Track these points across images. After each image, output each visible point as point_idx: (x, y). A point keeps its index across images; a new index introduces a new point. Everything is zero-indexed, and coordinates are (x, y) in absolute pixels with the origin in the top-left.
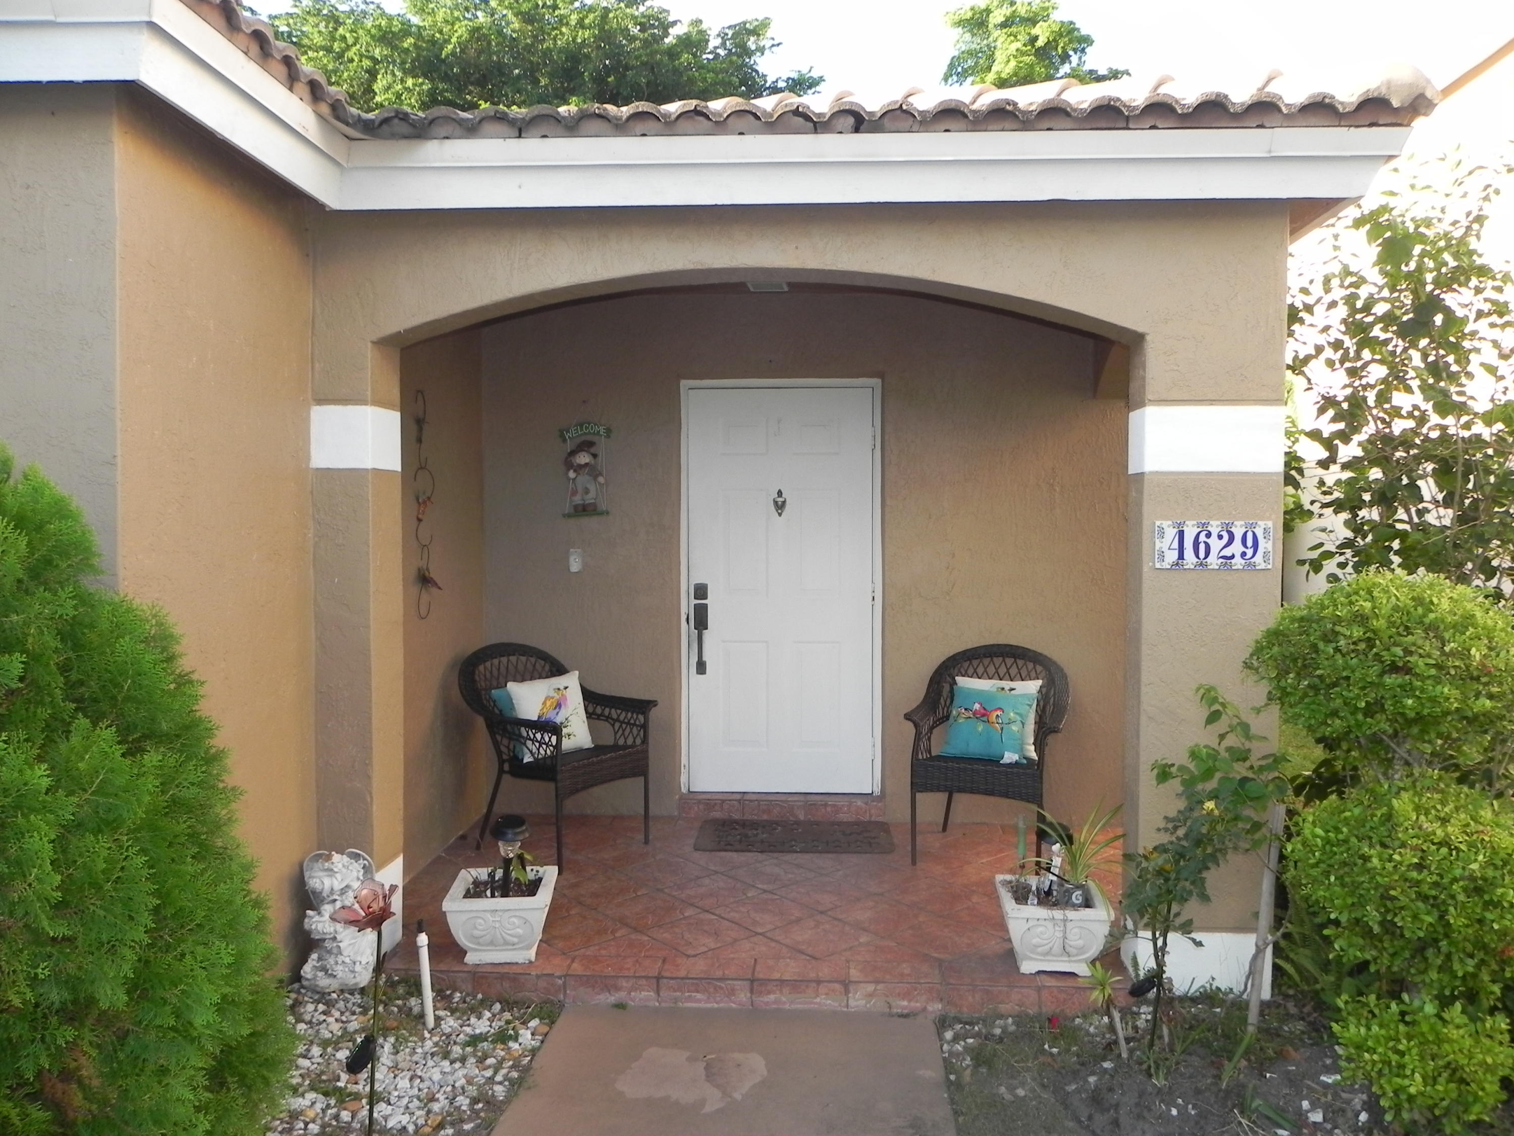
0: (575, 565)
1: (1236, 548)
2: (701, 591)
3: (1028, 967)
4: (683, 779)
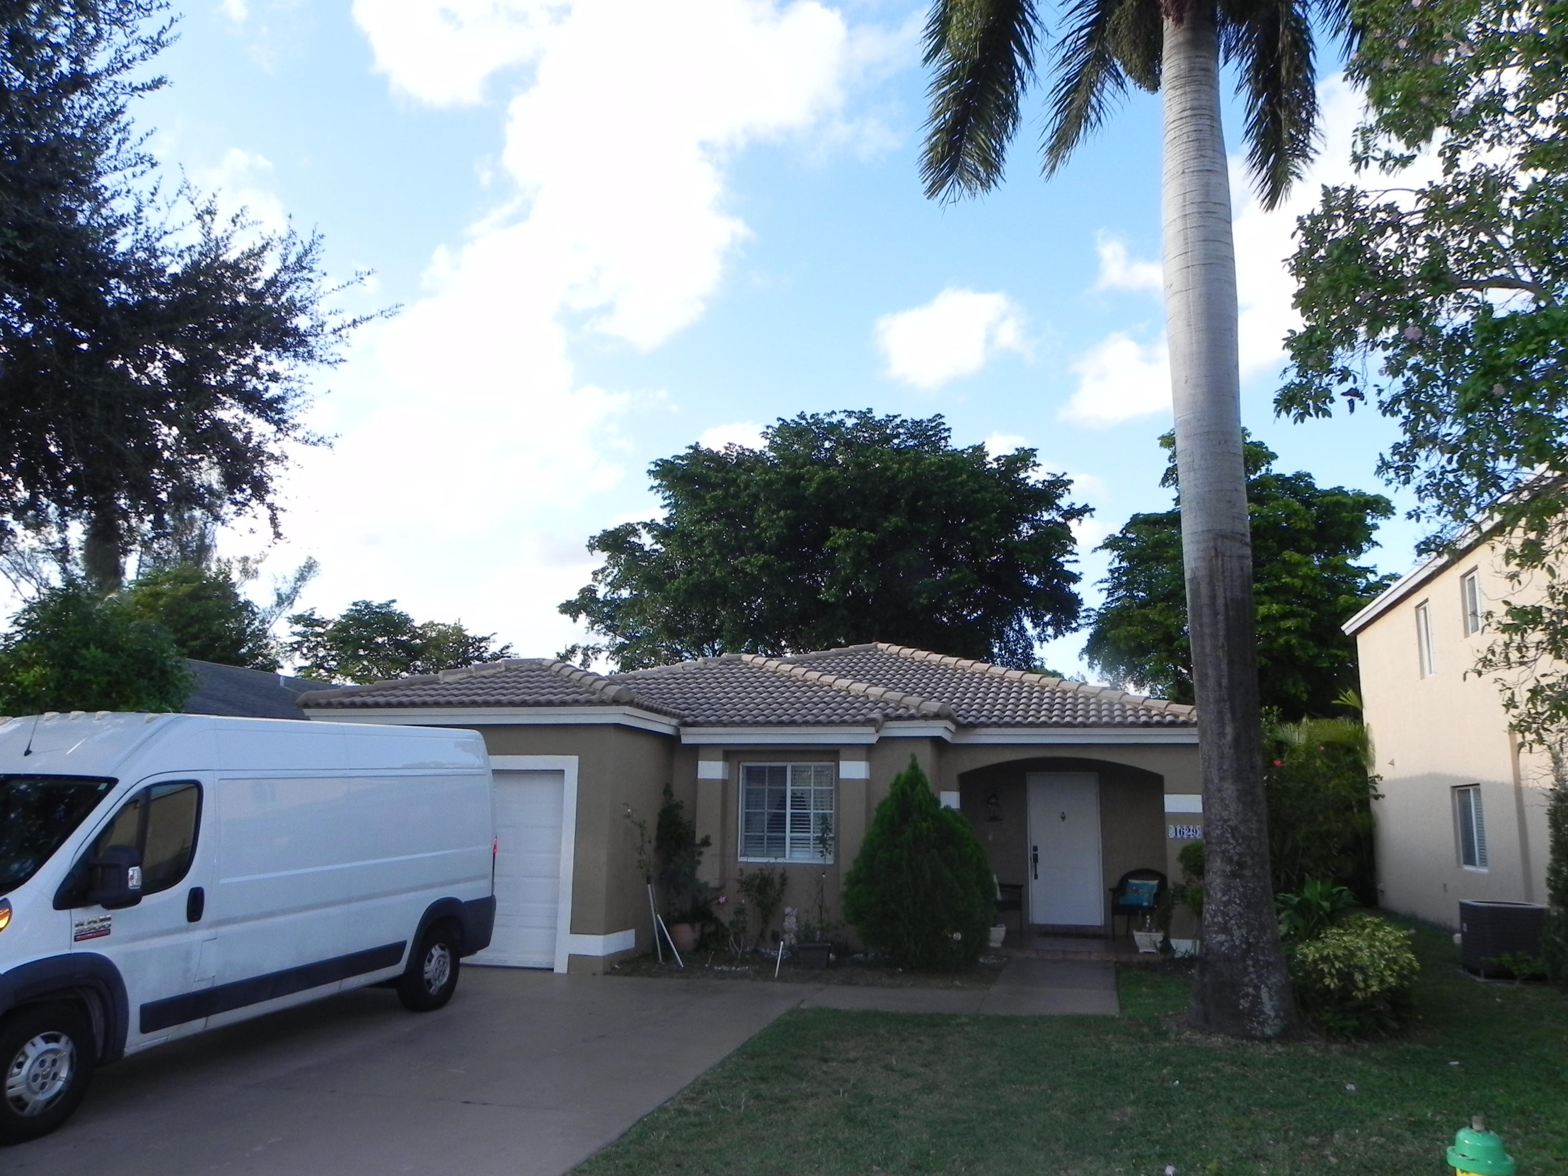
0: (990, 838)
1: (1191, 833)
2: (1035, 849)
3: (1141, 951)
4: (1031, 918)
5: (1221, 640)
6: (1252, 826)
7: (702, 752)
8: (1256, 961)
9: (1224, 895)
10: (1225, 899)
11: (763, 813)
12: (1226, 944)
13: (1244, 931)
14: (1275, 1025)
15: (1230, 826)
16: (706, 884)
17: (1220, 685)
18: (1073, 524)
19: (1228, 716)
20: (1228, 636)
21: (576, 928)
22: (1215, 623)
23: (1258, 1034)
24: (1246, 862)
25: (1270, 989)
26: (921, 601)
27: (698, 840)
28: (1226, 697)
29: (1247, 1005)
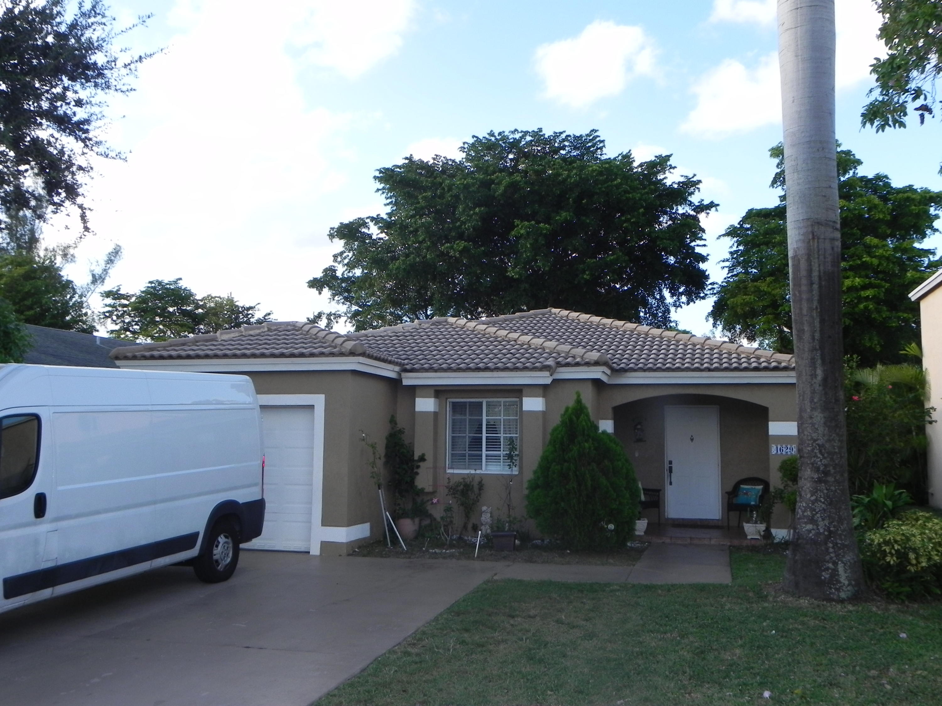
0: (637, 455)
1: (788, 450)
2: (671, 462)
3: (749, 537)
4: (666, 514)
5: (815, 304)
6: (835, 444)
7: (418, 392)
8: (835, 545)
9: (812, 496)
10: (813, 498)
11: (465, 437)
12: (813, 532)
13: (827, 522)
14: (848, 591)
15: (818, 445)
16: (423, 489)
17: (813, 338)
18: (702, 216)
19: (819, 362)
20: (820, 301)
21: (325, 523)
22: (811, 291)
23: (835, 597)
24: (829, 471)
25: (845, 564)
26: (585, 276)
27: (416, 457)
28: (818, 347)
29: (827, 576)
